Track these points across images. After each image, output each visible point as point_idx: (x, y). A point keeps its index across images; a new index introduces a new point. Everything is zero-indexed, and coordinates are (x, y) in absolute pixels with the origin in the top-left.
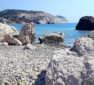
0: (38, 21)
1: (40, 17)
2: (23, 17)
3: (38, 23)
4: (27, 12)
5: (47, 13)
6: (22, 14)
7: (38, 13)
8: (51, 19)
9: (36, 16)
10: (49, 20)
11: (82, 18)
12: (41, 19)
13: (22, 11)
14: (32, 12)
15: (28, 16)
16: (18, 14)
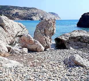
0: (32, 18)
1: (33, 13)
2: (17, 13)
3: (31, 19)
4: (20, 8)
5: (40, 10)
6: (15, 10)
7: (31, 10)
8: (44, 16)
9: (30, 12)
10: (42, 17)
11: (84, 14)
12: (35, 16)
13: (15, 7)
14: (25, 8)
15: (21, 12)
16: (12, 10)
